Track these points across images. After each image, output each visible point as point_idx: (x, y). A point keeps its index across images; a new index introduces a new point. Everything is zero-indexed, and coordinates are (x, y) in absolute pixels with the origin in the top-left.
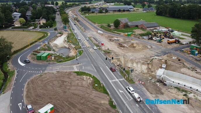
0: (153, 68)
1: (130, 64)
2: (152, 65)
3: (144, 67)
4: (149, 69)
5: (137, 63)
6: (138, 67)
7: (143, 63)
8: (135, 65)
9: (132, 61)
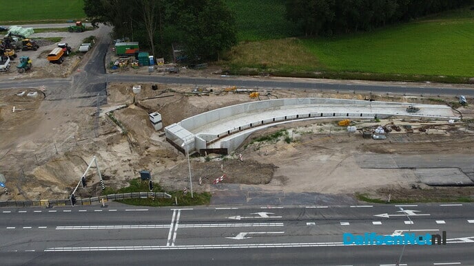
0: (139, 137)
1: (76, 169)
2: (134, 133)
3: (122, 148)
4: (133, 145)
5: (92, 151)
6: (105, 161)
7: (108, 140)
8: (91, 161)
9: (73, 156)
